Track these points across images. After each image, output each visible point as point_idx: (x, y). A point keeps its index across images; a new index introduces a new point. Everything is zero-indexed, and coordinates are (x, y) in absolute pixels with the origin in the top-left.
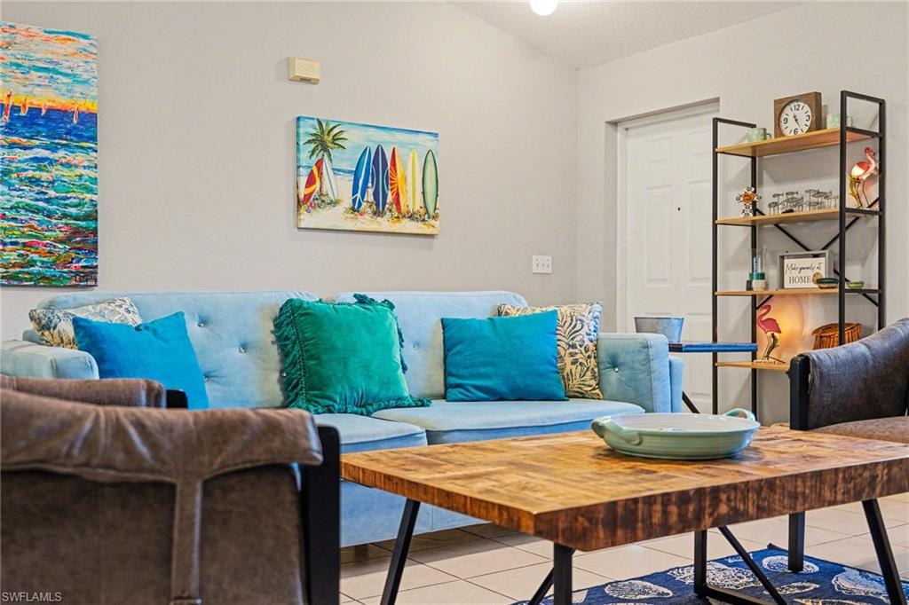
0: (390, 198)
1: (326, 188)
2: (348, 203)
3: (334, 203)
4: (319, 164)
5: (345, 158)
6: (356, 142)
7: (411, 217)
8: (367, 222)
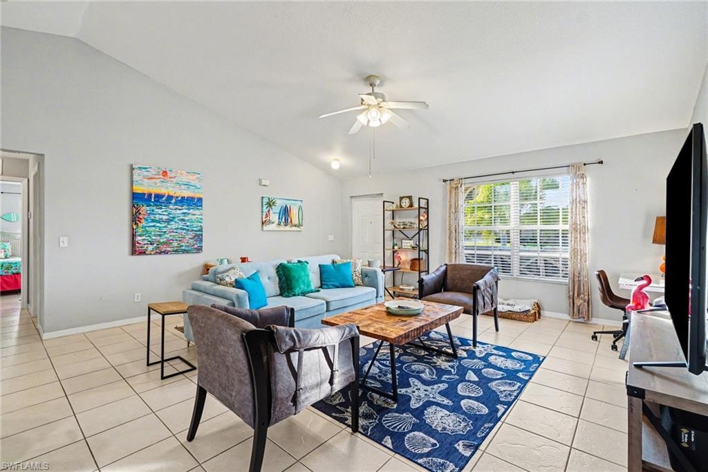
0: (289, 220)
1: (271, 218)
2: (277, 222)
3: (273, 223)
4: (269, 211)
5: (276, 209)
6: (280, 204)
7: (295, 226)
8: (282, 228)
